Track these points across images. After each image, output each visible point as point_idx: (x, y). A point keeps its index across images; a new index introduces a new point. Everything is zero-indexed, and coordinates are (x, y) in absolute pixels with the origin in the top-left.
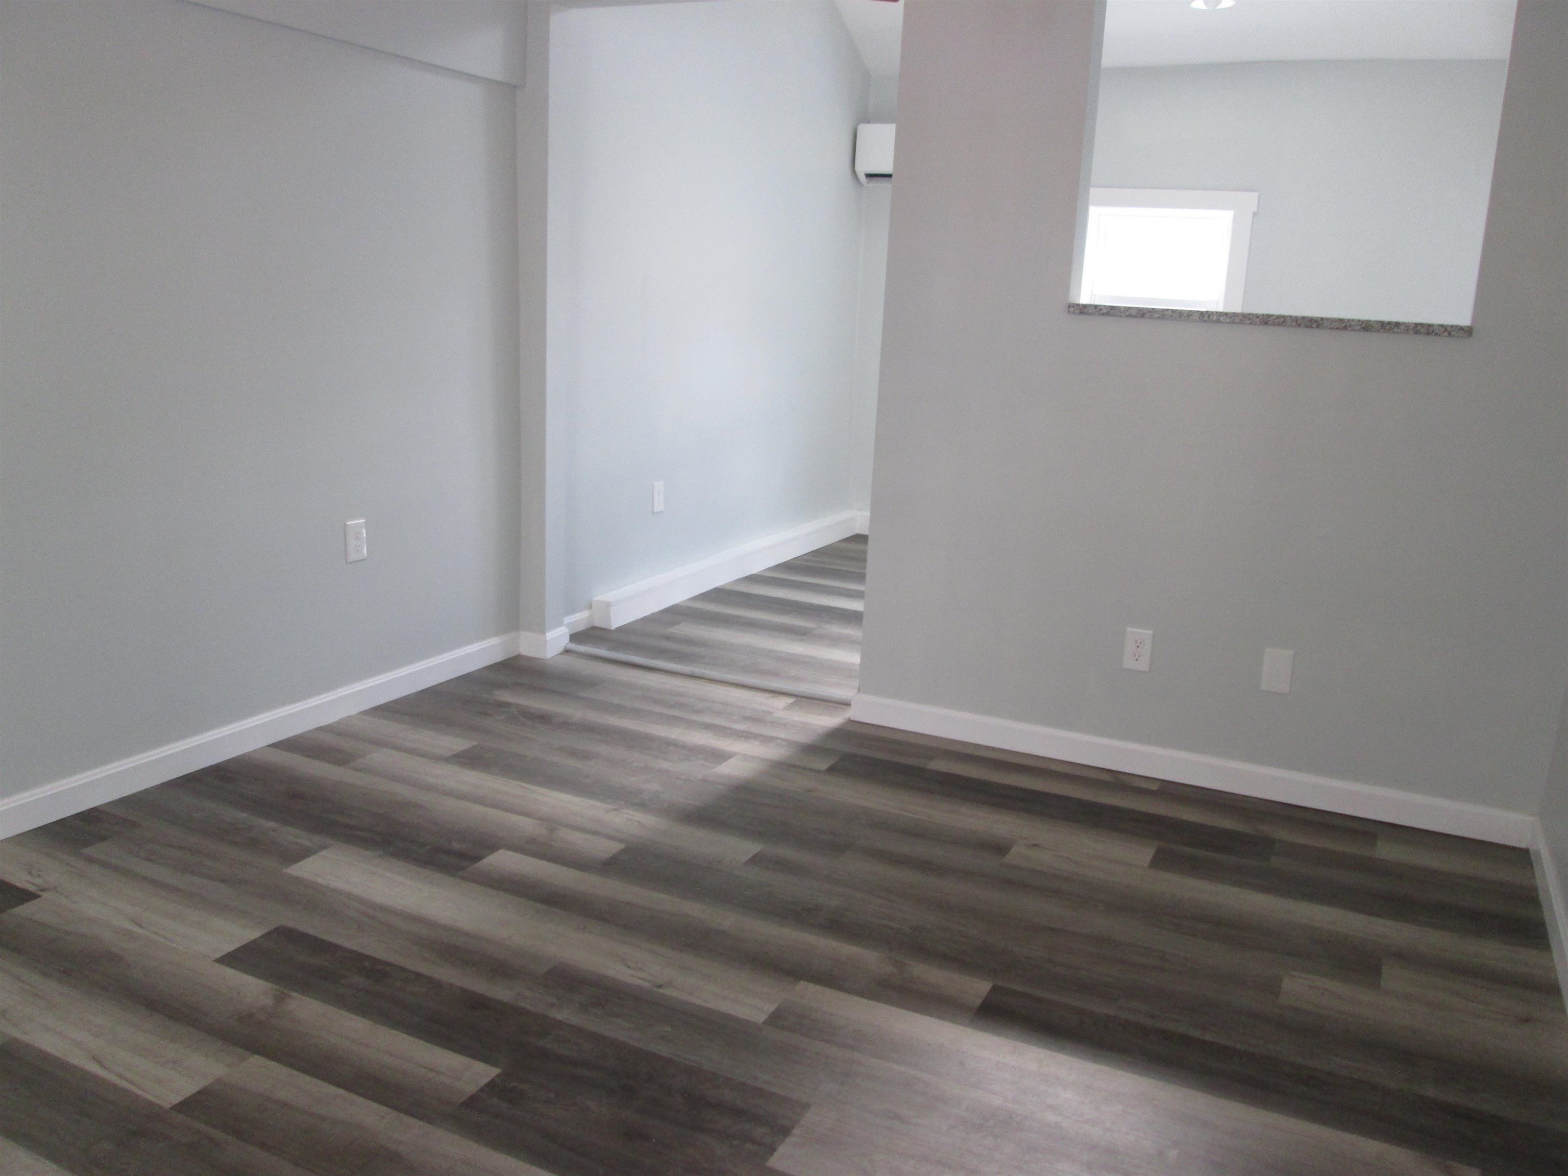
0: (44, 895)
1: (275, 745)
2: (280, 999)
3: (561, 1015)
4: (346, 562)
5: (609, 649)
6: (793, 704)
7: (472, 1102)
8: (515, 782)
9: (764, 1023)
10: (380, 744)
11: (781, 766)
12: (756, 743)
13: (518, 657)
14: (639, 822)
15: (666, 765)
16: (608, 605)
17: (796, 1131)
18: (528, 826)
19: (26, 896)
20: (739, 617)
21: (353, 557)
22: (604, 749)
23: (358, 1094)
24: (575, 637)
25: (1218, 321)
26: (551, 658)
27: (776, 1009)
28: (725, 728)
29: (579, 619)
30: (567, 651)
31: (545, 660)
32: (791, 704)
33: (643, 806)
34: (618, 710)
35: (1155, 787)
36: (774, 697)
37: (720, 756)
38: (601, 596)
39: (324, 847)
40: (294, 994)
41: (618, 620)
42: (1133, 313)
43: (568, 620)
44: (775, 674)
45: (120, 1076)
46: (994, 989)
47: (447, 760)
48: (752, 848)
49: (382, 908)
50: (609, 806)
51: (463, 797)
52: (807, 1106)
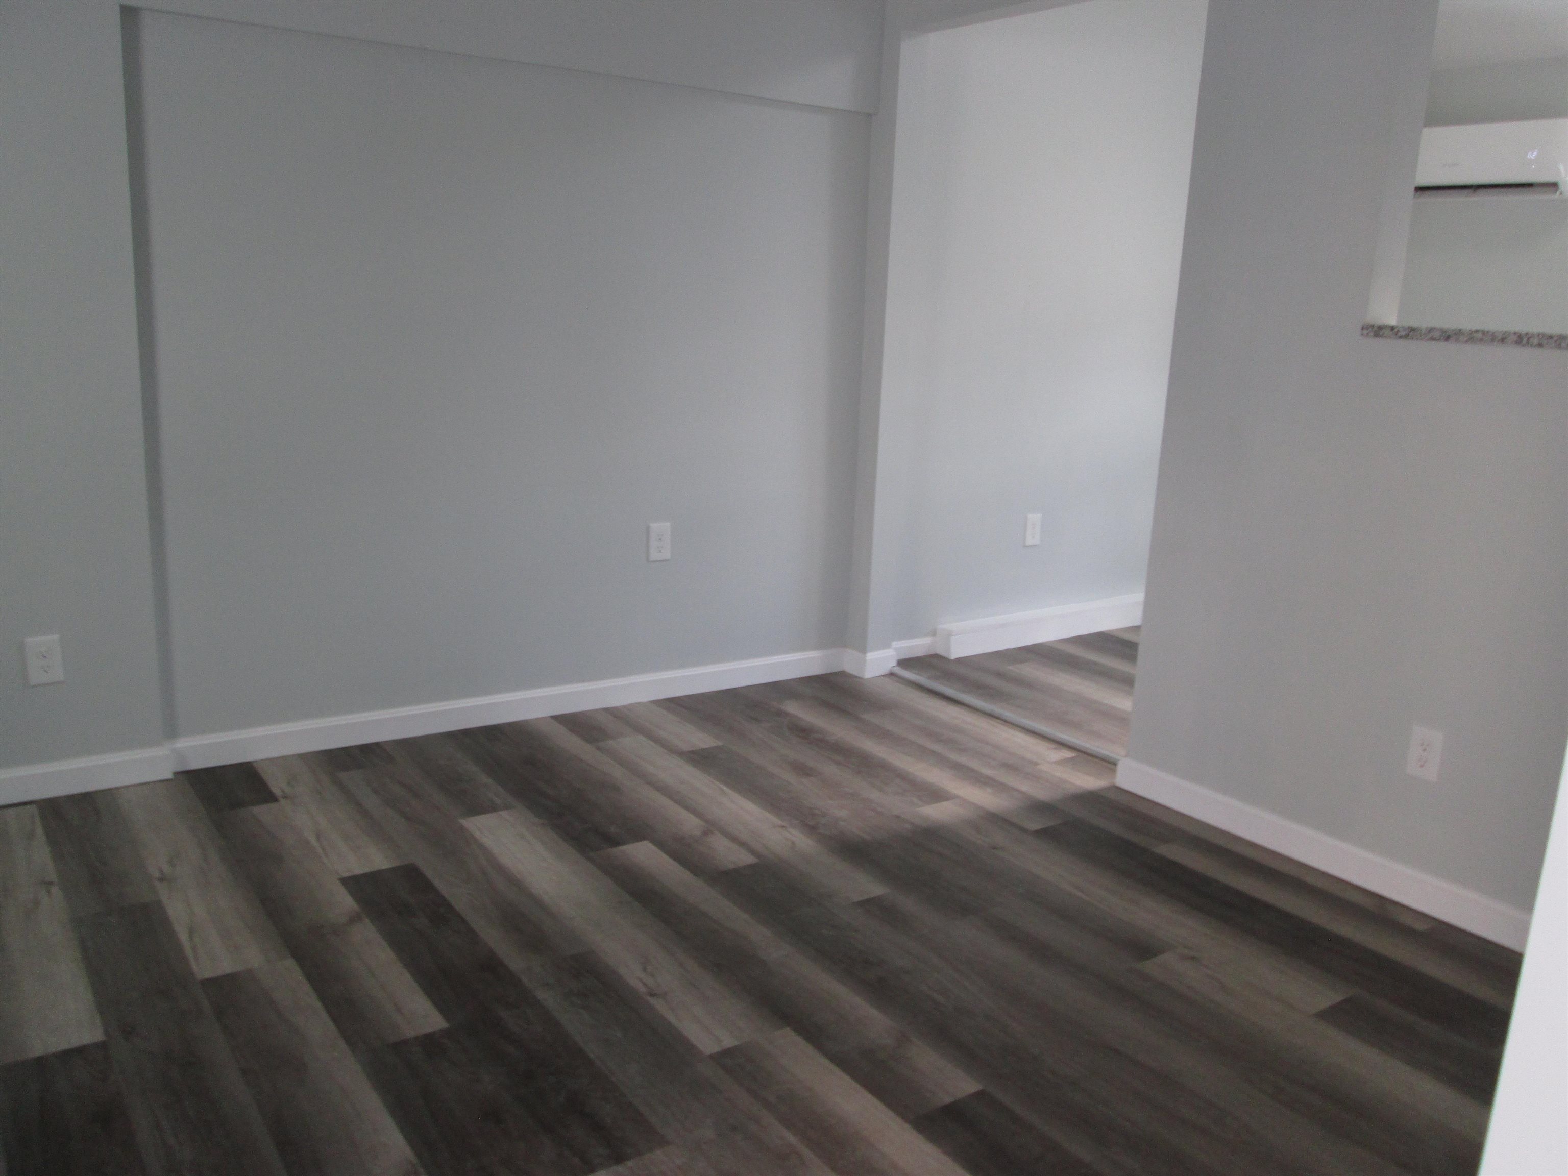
0: (283, 802)
1: (556, 718)
2: (354, 919)
3: (542, 995)
4: (648, 560)
5: (929, 678)
6: (1072, 759)
7: (400, 1046)
8: (717, 783)
9: (711, 1057)
10: (639, 729)
11: (994, 819)
12: (989, 790)
13: (842, 674)
14: (793, 843)
15: (875, 795)
16: (950, 634)
17: (630, 1163)
18: (690, 824)
19: (271, 798)
20: (1095, 663)
21: (654, 555)
22: (831, 770)
23: (329, 1012)
24: (905, 663)
25: (1540, 345)
26: (868, 679)
27: (736, 1046)
28: (973, 770)
29: (918, 645)
30: (892, 674)
31: (861, 678)
32: (1068, 758)
33: (811, 829)
34: (883, 735)
35: (1420, 926)
36: (1055, 749)
37: (936, 795)
38: (949, 624)
39: (507, 807)
40: (367, 920)
41: (958, 650)
42: (1436, 334)
43: (896, 644)
44: (1076, 726)
45: (194, 949)
46: (980, 1095)
47: (681, 754)
48: (876, 889)
49: (501, 869)
50: (780, 823)
51: (663, 789)
52: (663, 1142)
